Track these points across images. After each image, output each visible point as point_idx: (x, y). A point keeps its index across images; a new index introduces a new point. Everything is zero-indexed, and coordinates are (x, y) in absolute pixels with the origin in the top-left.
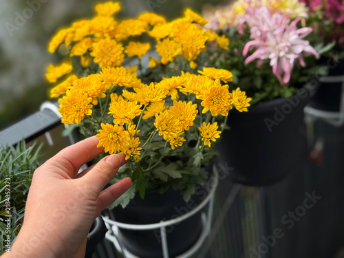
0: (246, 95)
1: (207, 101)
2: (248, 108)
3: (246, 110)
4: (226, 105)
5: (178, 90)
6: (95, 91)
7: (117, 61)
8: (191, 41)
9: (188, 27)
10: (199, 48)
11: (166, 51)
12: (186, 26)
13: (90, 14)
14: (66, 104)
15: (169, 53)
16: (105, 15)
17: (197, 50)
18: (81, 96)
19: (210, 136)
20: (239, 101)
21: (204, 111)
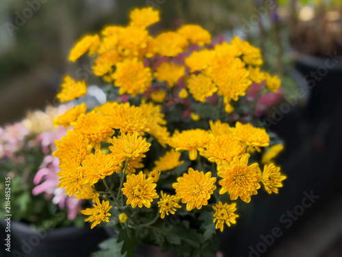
0: (280, 171)
1: (227, 181)
2: (279, 189)
3: (276, 191)
4: (249, 190)
5: (198, 152)
6: (100, 135)
7: (140, 89)
8: (229, 84)
9: (231, 62)
10: (237, 94)
11: (199, 89)
12: (229, 61)
13: (124, 21)
14: (62, 148)
15: (203, 91)
16: (139, 26)
17: (235, 96)
18: (80, 141)
19: (224, 218)
20: (270, 179)
21: (222, 191)
